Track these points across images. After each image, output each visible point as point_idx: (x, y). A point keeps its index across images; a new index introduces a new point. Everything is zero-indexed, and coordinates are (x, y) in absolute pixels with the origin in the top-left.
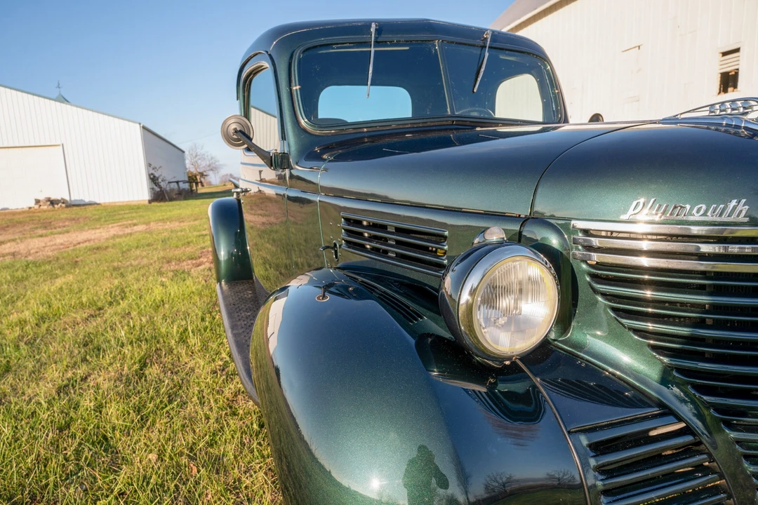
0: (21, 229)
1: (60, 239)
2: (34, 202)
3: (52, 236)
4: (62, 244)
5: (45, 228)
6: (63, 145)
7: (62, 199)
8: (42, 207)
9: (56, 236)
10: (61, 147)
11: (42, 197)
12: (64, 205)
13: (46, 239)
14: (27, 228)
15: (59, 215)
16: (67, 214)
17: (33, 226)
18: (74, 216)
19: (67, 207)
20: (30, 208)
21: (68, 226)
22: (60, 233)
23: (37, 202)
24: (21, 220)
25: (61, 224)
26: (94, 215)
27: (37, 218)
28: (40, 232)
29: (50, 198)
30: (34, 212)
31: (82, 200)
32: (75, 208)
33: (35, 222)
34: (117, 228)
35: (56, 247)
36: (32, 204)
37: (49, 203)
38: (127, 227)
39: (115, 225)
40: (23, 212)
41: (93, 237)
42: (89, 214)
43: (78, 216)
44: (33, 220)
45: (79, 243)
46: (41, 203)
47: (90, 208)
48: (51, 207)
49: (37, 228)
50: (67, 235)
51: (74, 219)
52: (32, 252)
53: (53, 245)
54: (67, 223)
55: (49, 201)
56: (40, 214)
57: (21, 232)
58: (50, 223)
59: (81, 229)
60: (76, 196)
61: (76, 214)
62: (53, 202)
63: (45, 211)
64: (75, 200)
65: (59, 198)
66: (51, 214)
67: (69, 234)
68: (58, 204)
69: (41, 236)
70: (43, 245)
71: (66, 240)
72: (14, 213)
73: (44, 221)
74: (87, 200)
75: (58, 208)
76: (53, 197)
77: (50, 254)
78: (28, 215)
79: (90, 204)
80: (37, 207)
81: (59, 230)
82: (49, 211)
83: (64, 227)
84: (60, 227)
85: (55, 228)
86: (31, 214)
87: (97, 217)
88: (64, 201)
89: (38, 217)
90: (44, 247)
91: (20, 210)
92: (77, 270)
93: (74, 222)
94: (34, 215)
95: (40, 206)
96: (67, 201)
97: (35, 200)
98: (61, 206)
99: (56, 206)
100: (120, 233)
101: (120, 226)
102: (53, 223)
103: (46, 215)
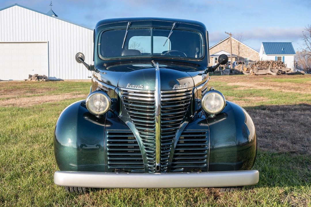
0: (19, 92)
1: (37, 99)
2: (28, 76)
3: (34, 97)
4: (38, 101)
5: (32, 92)
6: (48, 42)
7: (44, 75)
8: (32, 80)
9: (36, 97)
10: (47, 43)
11: (33, 74)
12: (44, 80)
13: (30, 98)
14: (22, 92)
15: (41, 86)
16: (45, 85)
17: (26, 91)
18: (48, 87)
19: (46, 81)
20: (26, 80)
21: (44, 92)
22: (39, 96)
23: (30, 76)
24: (20, 87)
25: (40, 91)
26: (60, 87)
27: (29, 87)
28: (28, 94)
29: (38, 75)
30: (28, 83)
31: (55, 77)
32: (50, 82)
33: (27, 88)
34: (69, 95)
35: (34, 103)
36: (27, 78)
37: (36, 78)
38: (74, 95)
39: (69, 93)
40: (22, 82)
41: (54, 99)
42: (57, 86)
43: (51, 87)
44: (26, 87)
45: (46, 102)
46: (32, 78)
47: (59, 82)
48: (38, 80)
49: (27, 92)
50: (42, 97)
51: (48, 89)
52: (22, 104)
53: (33, 102)
54: (44, 91)
55: (37, 77)
56: (30, 84)
57: (19, 94)
58: (35, 90)
59: (50, 94)
60: (52, 75)
61: (51, 85)
62: (38, 77)
63: (33, 83)
64: (51, 77)
65: (43, 75)
66: (36, 84)
67: (43, 97)
68: (41, 79)
69: (29, 97)
70: (29, 101)
71: (40, 99)
72: (17, 83)
73: (32, 89)
74: (58, 78)
75: (41, 81)
76: (39, 74)
77: (31, 105)
78: (24, 84)
79: (59, 80)
80: (29, 80)
81: (39, 94)
82: (36, 83)
83: (42, 92)
84: (39, 93)
85: (37, 93)
86: (26, 84)
87: (61, 88)
88: (45, 78)
89: (29, 86)
90: (29, 102)
91: (20, 81)
92: (41, 113)
93: (48, 90)
94: (27, 84)
95: (32, 79)
96: (47, 77)
97: (29, 75)
98: (43, 80)
99: (40, 80)
100: (69, 98)
101: (71, 94)
102: (36, 90)
103: (33, 85)
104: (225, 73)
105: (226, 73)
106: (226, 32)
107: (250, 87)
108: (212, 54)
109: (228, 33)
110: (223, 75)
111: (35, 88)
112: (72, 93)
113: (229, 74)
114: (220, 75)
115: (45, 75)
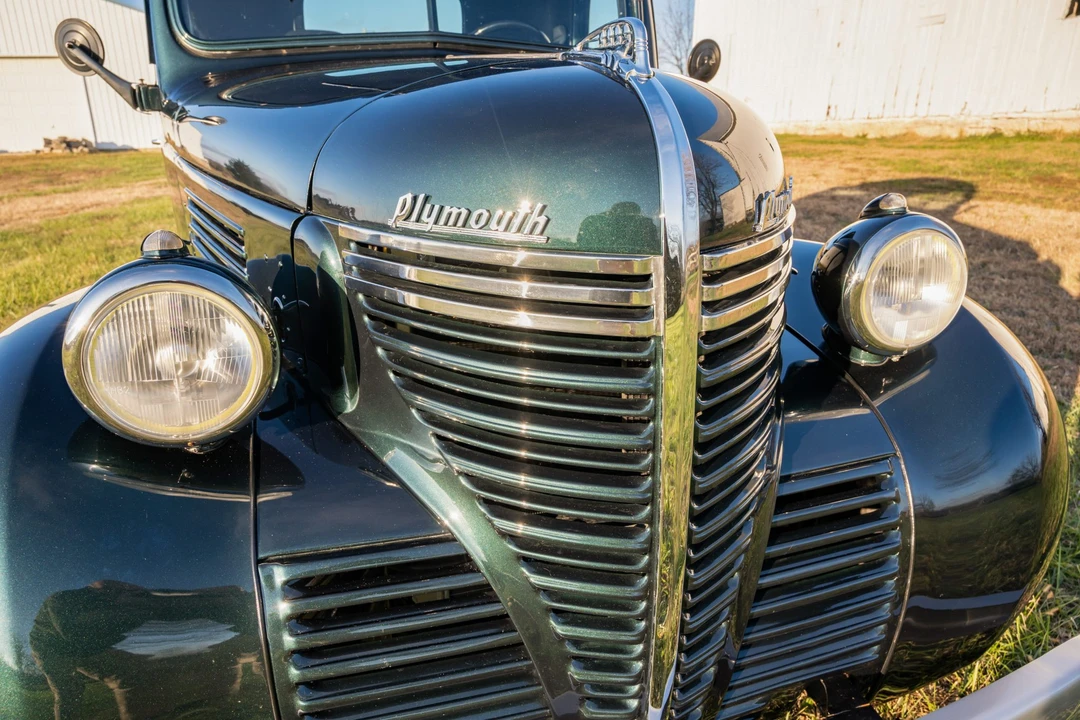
0: (16, 183)
1: (61, 201)
2: (42, 143)
3: (54, 195)
4: (59, 208)
5: (51, 182)
7: (84, 140)
8: (54, 151)
9: (58, 195)
11: (54, 136)
12: (86, 150)
13: (41, 200)
14: (25, 181)
15: (76, 165)
16: (88, 163)
17: (34, 179)
18: (95, 167)
19: (92, 151)
20: (38, 152)
21: (83, 181)
22: (66, 192)
23: (48, 142)
24: (21, 169)
25: (74, 178)
26: (124, 166)
27: (44, 168)
28: (42, 188)
29: (65, 138)
30: (42, 159)
31: (112, 143)
32: (102, 155)
33: (40, 173)
34: (145, 188)
35: (50, 212)
36: (40, 146)
37: (64, 145)
38: (160, 187)
39: (147, 182)
40: (28, 157)
41: (106, 200)
42: (118, 165)
43: (101, 167)
44: (37, 170)
45: (83, 208)
46: (53, 145)
47: (124, 155)
48: (68, 151)
49: (38, 182)
50: (73, 194)
51: (94, 172)
52: (14, 217)
53: (48, 209)
54: (82, 177)
55: (64, 142)
56: (49, 162)
57: (15, 187)
58: (60, 175)
59: (97, 187)
60: (103, 138)
61: (102, 163)
62: (70, 145)
63: (58, 157)
64: (103, 143)
65: (80, 139)
66: (66, 161)
67: (78, 194)
68: (77, 147)
69: (39, 194)
70: (34, 207)
71: (68, 201)
72: (14, 159)
73: (52, 173)
74: (120, 144)
75: (78, 154)
76: (71, 137)
77: (36, 222)
78: (33, 162)
79: (125, 150)
80: (47, 150)
81: (68, 186)
82: (64, 157)
83: (77, 182)
84: (70, 183)
85: (63, 184)
86: (37, 161)
87: (127, 169)
88: (87, 144)
89: (47, 165)
90: (34, 211)
93: (93, 175)
94: (42, 162)
95: (52, 149)
96: (91, 143)
97: (45, 139)
98: (82, 150)
99: (75, 150)
100: (147, 195)
101: (151, 184)
102: (63, 176)
103: (56, 163)
111: (61, 172)
112: (155, 181)
115: (86, 138)
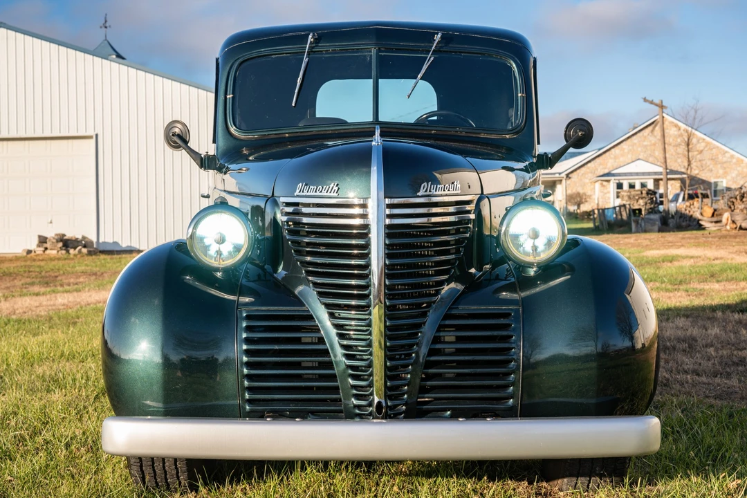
0: (8, 285)
1: (63, 299)
2: (36, 241)
3: (53, 295)
4: (64, 305)
5: (47, 284)
6: (97, 135)
7: (84, 238)
8: (48, 252)
9: (58, 295)
10: (93, 141)
11: (50, 233)
12: (85, 251)
13: (42, 298)
14: (18, 283)
15: (74, 267)
16: (87, 265)
17: (29, 280)
18: (95, 269)
19: (90, 253)
20: (29, 252)
21: (82, 283)
22: (67, 292)
23: (43, 240)
24: (12, 270)
25: (72, 280)
27: (38, 270)
28: (36, 289)
29: (64, 235)
30: (34, 260)
31: (115, 243)
32: (102, 256)
33: (33, 274)
35: (54, 308)
36: (33, 244)
37: (60, 244)
40: (17, 258)
43: (103, 270)
44: (29, 272)
46: (48, 245)
47: (128, 257)
48: (64, 252)
49: (33, 284)
50: (75, 294)
51: (95, 274)
52: (17, 312)
53: (51, 305)
54: (81, 280)
55: (61, 241)
56: (42, 264)
57: (8, 288)
58: (56, 277)
60: (107, 237)
62: (67, 243)
63: (52, 259)
64: (104, 243)
65: (80, 237)
66: (61, 263)
67: (79, 293)
68: (75, 248)
69: (37, 294)
70: (37, 304)
71: (71, 299)
72: (1, 260)
73: (47, 274)
74: (124, 244)
75: (75, 255)
76: (70, 234)
77: (43, 313)
78: (23, 264)
79: (129, 251)
80: (40, 250)
81: (67, 288)
82: (59, 259)
83: (76, 284)
84: (69, 285)
85: (62, 285)
86: (28, 263)
88: (86, 244)
89: (40, 267)
90: (37, 307)
91: (11, 256)
92: (71, 329)
93: (94, 277)
94: (33, 263)
95: (46, 249)
96: (92, 242)
97: (40, 237)
98: (80, 251)
99: (72, 251)
102: (59, 278)
103: (51, 265)
104: (643, 224)
105: (649, 227)
106: (645, 100)
107: (713, 258)
108: (606, 171)
109: (652, 102)
110: (637, 232)
111: (56, 274)
113: (656, 228)
114: (630, 231)
115: (86, 235)
